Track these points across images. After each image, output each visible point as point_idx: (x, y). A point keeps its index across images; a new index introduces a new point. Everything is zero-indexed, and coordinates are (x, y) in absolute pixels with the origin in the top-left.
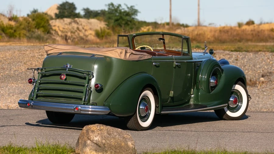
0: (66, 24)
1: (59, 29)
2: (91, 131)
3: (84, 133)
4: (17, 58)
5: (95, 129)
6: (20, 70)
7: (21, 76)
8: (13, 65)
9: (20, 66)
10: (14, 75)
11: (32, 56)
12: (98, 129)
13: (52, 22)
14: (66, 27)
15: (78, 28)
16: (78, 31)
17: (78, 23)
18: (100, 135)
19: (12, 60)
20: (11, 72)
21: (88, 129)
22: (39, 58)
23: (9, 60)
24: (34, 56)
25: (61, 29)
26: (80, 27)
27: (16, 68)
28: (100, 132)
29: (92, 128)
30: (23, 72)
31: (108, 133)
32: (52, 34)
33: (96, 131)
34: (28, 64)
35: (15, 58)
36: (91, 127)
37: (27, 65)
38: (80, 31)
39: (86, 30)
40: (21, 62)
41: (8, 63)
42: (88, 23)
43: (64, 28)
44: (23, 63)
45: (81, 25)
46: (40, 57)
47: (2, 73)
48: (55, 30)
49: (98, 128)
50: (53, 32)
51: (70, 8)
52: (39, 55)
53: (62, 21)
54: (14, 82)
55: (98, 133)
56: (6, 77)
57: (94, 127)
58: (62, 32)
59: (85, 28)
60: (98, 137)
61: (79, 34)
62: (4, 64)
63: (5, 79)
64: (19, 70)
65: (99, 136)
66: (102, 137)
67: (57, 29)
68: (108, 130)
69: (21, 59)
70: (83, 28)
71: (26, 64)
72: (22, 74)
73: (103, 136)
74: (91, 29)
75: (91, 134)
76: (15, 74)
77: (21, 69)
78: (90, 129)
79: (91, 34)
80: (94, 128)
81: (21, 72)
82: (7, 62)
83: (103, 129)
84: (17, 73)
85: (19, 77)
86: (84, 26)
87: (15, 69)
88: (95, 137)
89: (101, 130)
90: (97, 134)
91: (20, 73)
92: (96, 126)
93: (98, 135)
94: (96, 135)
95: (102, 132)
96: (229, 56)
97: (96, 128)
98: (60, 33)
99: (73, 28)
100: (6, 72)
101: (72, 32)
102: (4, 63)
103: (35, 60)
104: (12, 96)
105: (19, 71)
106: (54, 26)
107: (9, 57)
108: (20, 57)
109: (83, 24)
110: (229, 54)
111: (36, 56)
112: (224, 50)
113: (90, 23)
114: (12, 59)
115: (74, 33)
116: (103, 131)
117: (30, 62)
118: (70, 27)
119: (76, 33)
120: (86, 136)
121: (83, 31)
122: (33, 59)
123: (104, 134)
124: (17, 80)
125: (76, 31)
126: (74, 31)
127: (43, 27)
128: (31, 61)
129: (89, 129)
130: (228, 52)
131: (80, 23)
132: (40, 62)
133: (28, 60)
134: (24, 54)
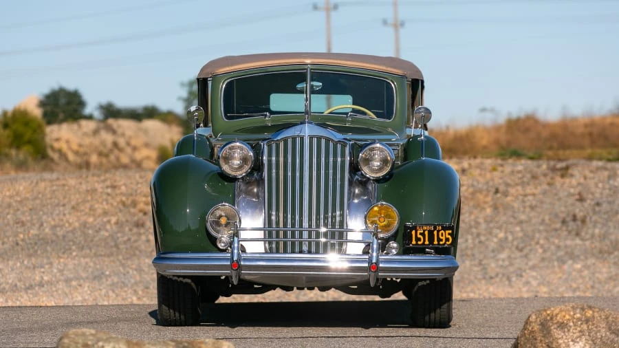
0: (85, 134)
1: (70, 148)
2: (555, 326)
3: (532, 332)
4: (49, 196)
5: (567, 317)
6: (67, 225)
7: (75, 240)
8: (44, 214)
9: (64, 215)
10: (54, 238)
11: (88, 191)
12: (579, 319)
13: (52, 132)
14: (87, 141)
15: (115, 144)
16: (116, 152)
17: (114, 132)
18: (587, 337)
19: (38, 201)
20: (44, 230)
21: (546, 320)
22: (108, 194)
23: (32, 203)
24: (94, 190)
25: (75, 147)
26: (122, 142)
27: (54, 220)
28: (585, 327)
29: (557, 315)
30: (75, 229)
31: (610, 329)
32: (52, 160)
33: (571, 324)
34: (83, 211)
35: (43, 196)
36: (555, 313)
37: (83, 213)
38: (121, 150)
39: (135, 149)
40: (64, 205)
41: (31, 210)
42: (140, 129)
43: (80, 146)
44: (68, 207)
45: (123, 135)
46: (109, 190)
47: (21, 233)
48: (60, 151)
49: (578, 315)
50: (55, 156)
51: (69, 103)
52: (107, 187)
53: (75, 126)
54: (61, 255)
55: (579, 329)
56: (36, 244)
57: (564, 313)
58: (76, 153)
59: (133, 142)
60: (580, 343)
61: (118, 159)
62: (19, 213)
63: (33, 248)
64: (64, 225)
65: (584, 340)
66: (593, 341)
67: (64, 147)
68: (610, 319)
69: (61, 198)
70: (128, 144)
71: (78, 211)
72: (74, 234)
73: (596, 338)
74: (147, 145)
75: (557, 333)
76: (58, 237)
77: (68, 222)
78: (552, 319)
79: (148, 158)
80: (564, 316)
81: (71, 228)
82: (26, 205)
83: (593, 317)
84: (60, 233)
85: (69, 241)
86: (130, 138)
87: (53, 223)
88: (571, 343)
89: (587, 321)
90: (578, 334)
91: (68, 232)
92: (569, 311)
93: (580, 337)
94: (575, 335)
95: (590, 327)
96: (606, 173)
97: (570, 315)
98: (71, 157)
99: (103, 143)
100: (32, 231)
101: (100, 154)
102: (18, 210)
103: (100, 200)
104: (78, 287)
105: (64, 229)
106: (58, 140)
107: (28, 195)
108: (56, 193)
109: (129, 133)
110: (605, 169)
111: (100, 190)
112: (590, 158)
113: (146, 132)
114: (36, 198)
115: (107, 156)
116: (593, 324)
117: (88, 205)
118: (96, 141)
119: (112, 157)
120: (541, 341)
121: (129, 150)
122: (92, 199)
123: (599, 331)
124: (67, 251)
125: (111, 151)
126: (105, 151)
127: (29, 142)
128: (88, 201)
129: (548, 318)
130: (600, 164)
131: (120, 131)
132: (115, 204)
133: (80, 200)
134: (64, 185)
